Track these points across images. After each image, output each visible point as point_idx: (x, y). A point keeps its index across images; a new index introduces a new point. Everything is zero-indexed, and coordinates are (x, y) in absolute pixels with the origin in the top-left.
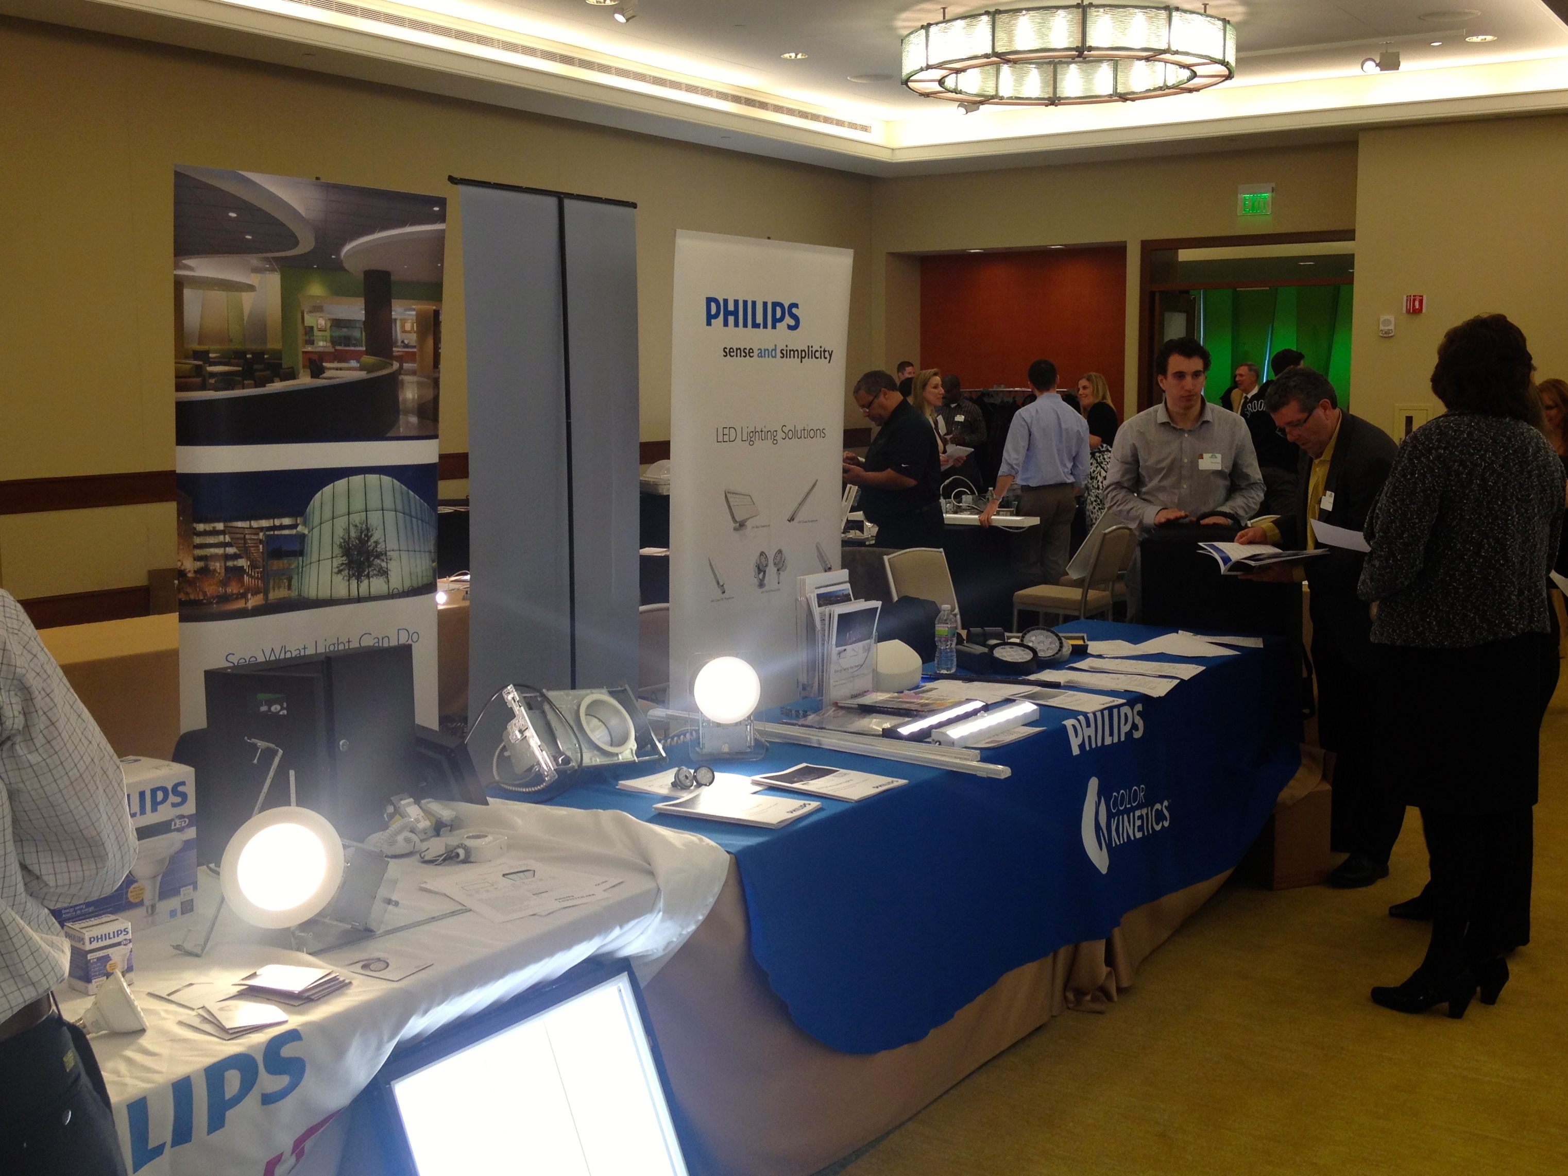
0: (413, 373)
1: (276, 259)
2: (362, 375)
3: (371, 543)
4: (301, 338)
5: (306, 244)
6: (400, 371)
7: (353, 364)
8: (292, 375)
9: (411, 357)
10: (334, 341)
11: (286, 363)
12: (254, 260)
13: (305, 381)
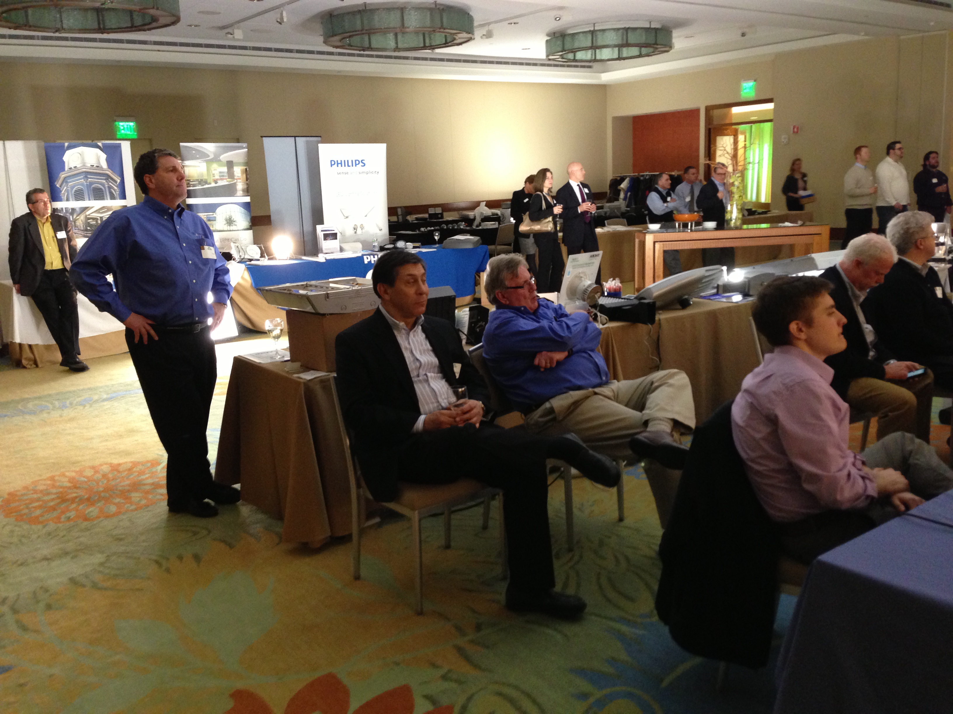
0: (240, 182)
1: (205, 160)
2: (228, 183)
3: (232, 219)
4: (212, 176)
5: (212, 156)
6: (237, 182)
7: (225, 181)
8: (210, 184)
9: (240, 179)
10: (220, 176)
11: (208, 181)
12: (199, 161)
13: (213, 185)
